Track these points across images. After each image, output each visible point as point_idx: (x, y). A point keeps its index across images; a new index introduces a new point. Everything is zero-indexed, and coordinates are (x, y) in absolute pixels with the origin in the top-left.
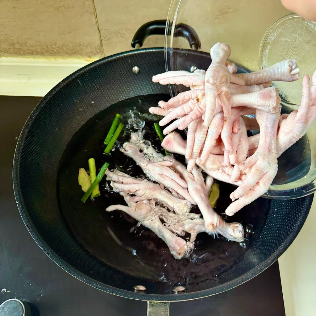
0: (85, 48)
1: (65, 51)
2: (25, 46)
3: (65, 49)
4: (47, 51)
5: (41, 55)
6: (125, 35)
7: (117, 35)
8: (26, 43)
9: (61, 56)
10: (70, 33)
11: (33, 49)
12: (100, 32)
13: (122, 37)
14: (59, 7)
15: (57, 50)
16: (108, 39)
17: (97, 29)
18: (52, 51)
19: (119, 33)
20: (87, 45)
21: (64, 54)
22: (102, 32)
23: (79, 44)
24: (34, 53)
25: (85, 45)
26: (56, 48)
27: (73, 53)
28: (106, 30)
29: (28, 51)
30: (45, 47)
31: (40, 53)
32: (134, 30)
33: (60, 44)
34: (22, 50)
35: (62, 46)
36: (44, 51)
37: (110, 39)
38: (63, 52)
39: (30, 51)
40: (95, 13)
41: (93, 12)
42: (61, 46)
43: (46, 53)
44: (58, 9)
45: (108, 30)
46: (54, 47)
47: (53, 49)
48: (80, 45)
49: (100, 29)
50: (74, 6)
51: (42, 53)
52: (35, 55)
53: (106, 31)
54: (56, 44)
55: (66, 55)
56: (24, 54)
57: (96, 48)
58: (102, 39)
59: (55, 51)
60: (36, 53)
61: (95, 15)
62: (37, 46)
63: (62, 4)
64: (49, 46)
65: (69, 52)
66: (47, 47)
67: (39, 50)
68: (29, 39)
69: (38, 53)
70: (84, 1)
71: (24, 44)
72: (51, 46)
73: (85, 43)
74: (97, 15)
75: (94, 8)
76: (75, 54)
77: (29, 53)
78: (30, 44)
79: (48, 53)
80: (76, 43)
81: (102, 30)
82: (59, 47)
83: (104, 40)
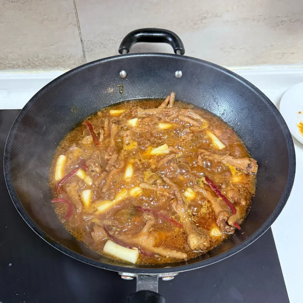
0: (68, 60)
1: (47, 63)
2: (6, 60)
3: (47, 61)
4: (29, 65)
5: (22, 68)
6: (108, 45)
7: (100, 46)
8: (7, 57)
9: (43, 68)
10: (53, 45)
11: (15, 62)
12: (83, 44)
13: (105, 47)
14: (43, 20)
15: (39, 63)
16: (91, 50)
17: (80, 40)
18: (33, 64)
19: (102, 44)
20: (70, 57)
21: (46, 66)
22: (85, 43)
23: (61, 56)
24: (15, 67)
25: (68, 57)
26: (38, 61)
27: (55, 65)
28: (89, 41)
29: (9, 65)
30: (27, 61)
31: (21, 66)
32: (116, 40)
33: (42, 57)
34: (3, 64)
35: (45, 58)
36: (25, 64)
37: (93, 50)
38: (45, 65)
39: (11, 65)
40: (79, 25)
41: (76, 24)
42: (43, 58)
43: (28, 66)
44: (42, 22)
45: (91, 41)
46: (36, 59)
47: (35, 61)
48: (63, 57)
49: (83, 40)
50: (58, 19)
51: (23, 67)
52: (16, 68)
53: (90, 43)
54: (38, 57)
55: (48, 67)
56: (5, 69)
57: (79, 59)
58: (85, 50)
59: (37, 64)
60: (17, 67)
61: (79, 26)
62: (19, 59)
63: (45, 17)
64: (31, 59)
65: (51, 65)
66: (29, 60)
67: (20, 63)
68: (11, 53)
69: (19, 66)
70: (68, 14)
71: (5, 58)
72: (33, 59)
73: (68, 55)
74: (80, 27)
75: (77, 20)
76: (57, 66)
77: (10, 67)
78: (11, 57)
79: (30, 66)
80: (59, 55)
81: (85, 41)
82: (42, 60)
83: (87, 51)
